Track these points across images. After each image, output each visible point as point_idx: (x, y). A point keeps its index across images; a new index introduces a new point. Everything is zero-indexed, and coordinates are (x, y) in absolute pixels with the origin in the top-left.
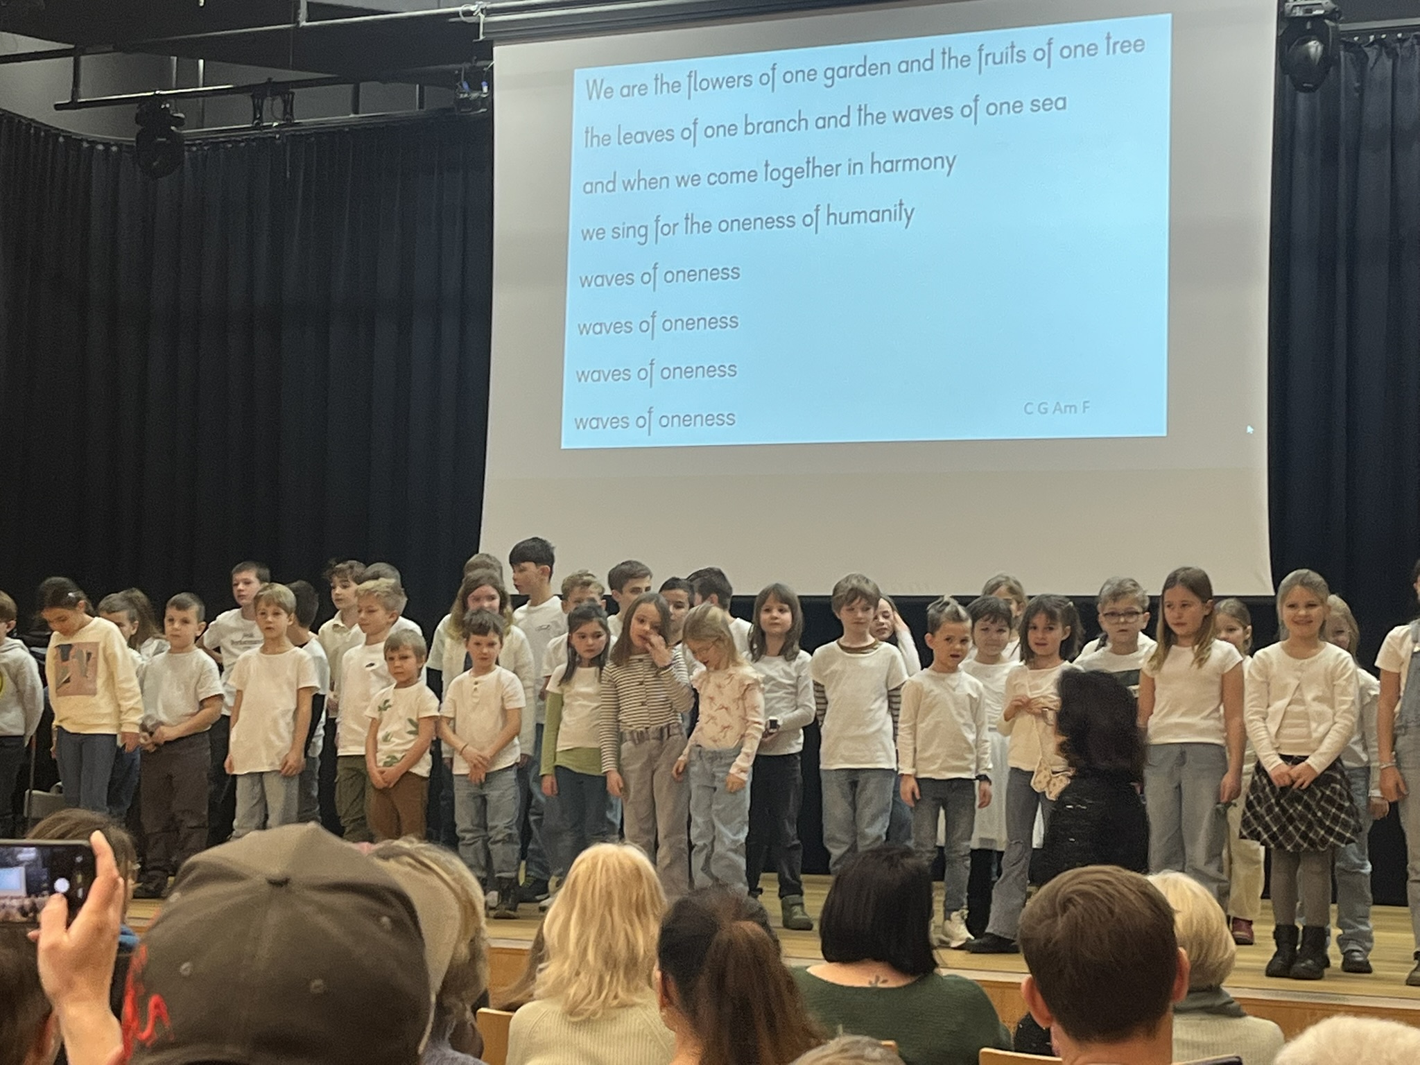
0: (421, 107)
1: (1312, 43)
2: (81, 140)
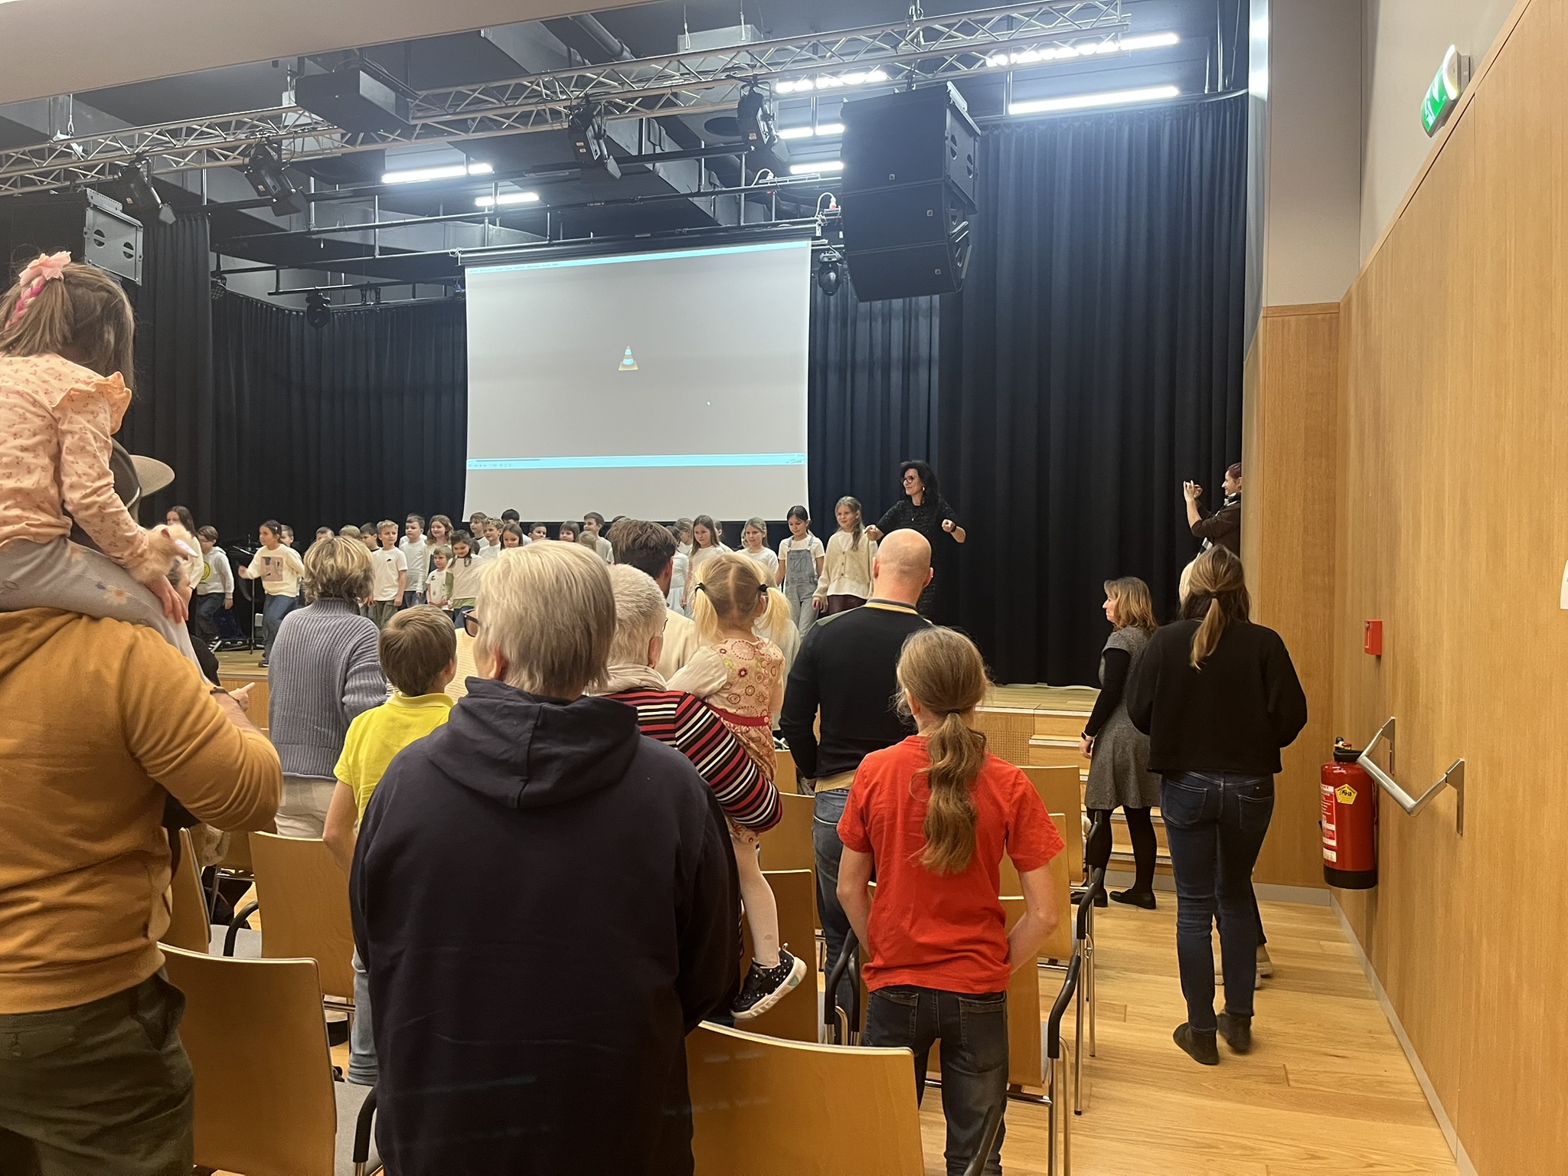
0: (445, 295)
1: (831, 274)
2: (284, 310)
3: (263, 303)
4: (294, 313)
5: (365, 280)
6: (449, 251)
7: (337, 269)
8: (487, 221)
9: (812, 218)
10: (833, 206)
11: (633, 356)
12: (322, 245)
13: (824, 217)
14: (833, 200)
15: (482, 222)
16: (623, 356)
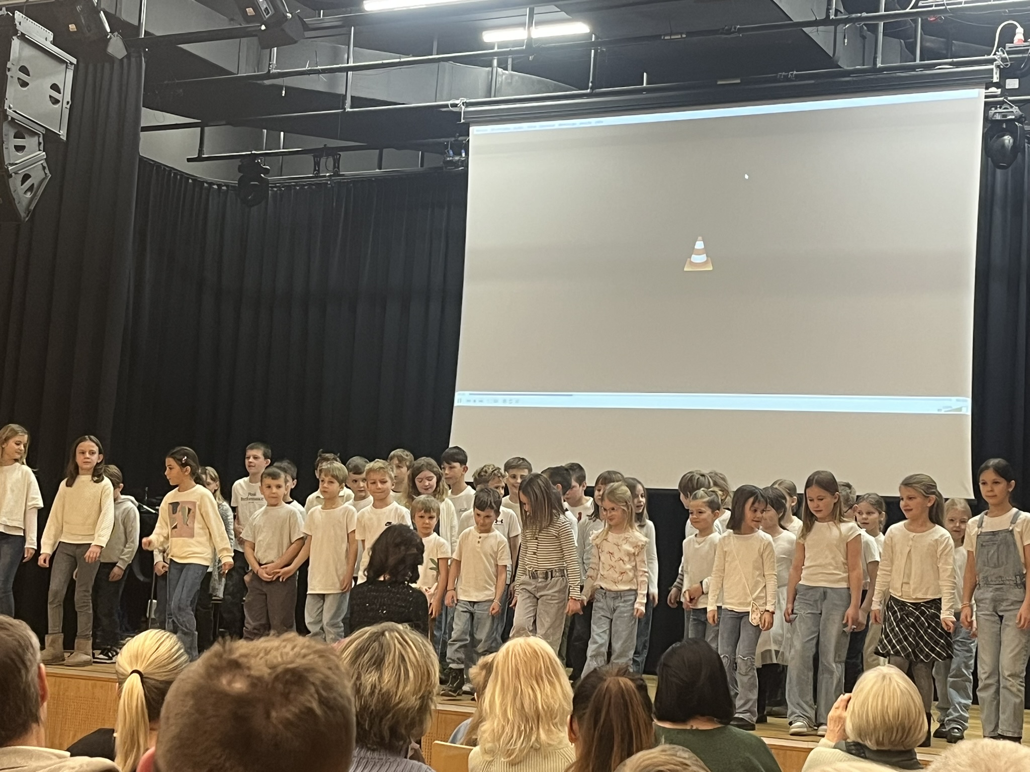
0: (422, 166)
1: (1006, 137)
2: (203, 182)
3: (177, 172)
4: (215, 187)
5: (318, 143)
6: (449, 103)
7: (275, 127)
8: (495, 62)
9: (986, 57)
10: (1019, 40)
11: (706, 250)
12: (284, 92)
13: (1006, 55)
14: (1020, 31)
15: (490, 65)
16: (692, 250)
